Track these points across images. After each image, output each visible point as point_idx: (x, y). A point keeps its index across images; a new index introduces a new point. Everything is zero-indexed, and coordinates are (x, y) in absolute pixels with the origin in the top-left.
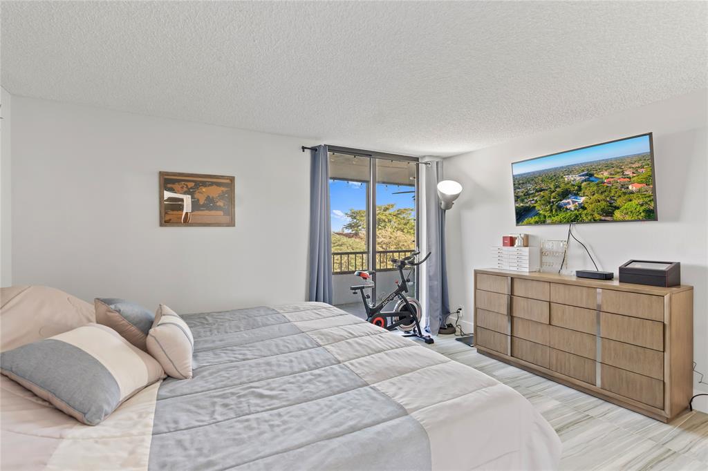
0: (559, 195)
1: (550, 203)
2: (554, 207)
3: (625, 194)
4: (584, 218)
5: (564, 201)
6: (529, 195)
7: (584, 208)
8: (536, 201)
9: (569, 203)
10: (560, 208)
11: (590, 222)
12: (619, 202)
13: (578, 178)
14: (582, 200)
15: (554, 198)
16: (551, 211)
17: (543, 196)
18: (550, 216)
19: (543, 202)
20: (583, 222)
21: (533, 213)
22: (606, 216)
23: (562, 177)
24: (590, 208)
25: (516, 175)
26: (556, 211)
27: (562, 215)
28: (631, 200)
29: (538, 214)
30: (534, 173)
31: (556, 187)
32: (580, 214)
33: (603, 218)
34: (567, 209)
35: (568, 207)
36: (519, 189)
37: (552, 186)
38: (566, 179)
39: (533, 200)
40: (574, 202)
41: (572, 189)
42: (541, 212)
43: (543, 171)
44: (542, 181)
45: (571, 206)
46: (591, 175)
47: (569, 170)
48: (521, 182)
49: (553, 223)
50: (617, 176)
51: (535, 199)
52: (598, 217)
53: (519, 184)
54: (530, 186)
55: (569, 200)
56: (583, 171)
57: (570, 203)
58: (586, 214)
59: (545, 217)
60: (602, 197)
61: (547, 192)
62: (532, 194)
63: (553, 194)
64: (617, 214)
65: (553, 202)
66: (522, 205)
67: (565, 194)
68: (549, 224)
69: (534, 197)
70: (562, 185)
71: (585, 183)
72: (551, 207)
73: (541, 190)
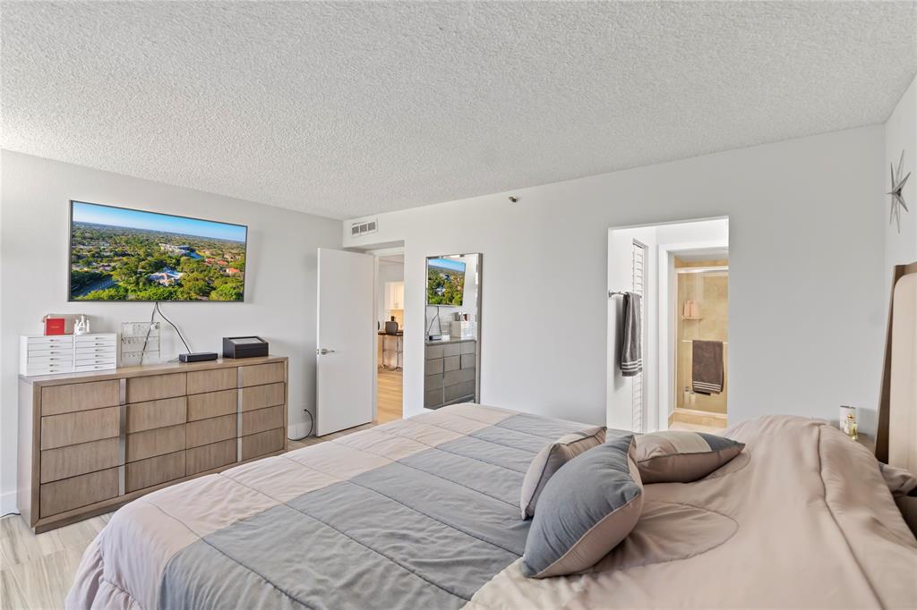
0: (150, 265)
1: (136, 273)
2: (142, 279)
3: (222, 276)
4: (180, 296)
5: (157, 274)
6: (102, 257)
7: (180, 285)
8: (114, 269)
9: (162, 277)
10: (150, 281)
11: (186, 300)
12: (216, 283)
13: (177, 251)
14: (179, 276)
15: (143, 268)
16: (137, 284)
17: (127, 264)
18: (135, 291)
19: (125, 271)
20: (177, 300)
21: (108, 283)
22: (203, 295)
23: (157, 244)
24: (187, 286)
25: (77, 223)
26: (144, 284)
27: (151, 291)
28: (226, 283)
29: (114, 286)
30: (114, 228)
31: (148, 256)
32: (175, 292)
33: (200, 298)
34: (159, 284)
35: (161, 282)
36: (84, 245)
37: (141, 252)
38: (162, 248)
39: (109, 266)
40: (169, 277)
41: (168, 262)
42: (121, 284)
43: (131, 229)
44: (127, 242)
45: (166, 282)
46: (193, 251)
47: (168, 238)
48: (87, 235)
49: (138, 300)
50: (218, 258)
51: (113, 264)
52: (194, 296)
53: (85, 238)
54: (104, 245)
55: (164, 274)
56: (184, 244)
57: (164, 278)
58: (182, 293)
59: (126, 290)
60: (201, 276)
61: (133, 258)
62: (108, 257)
63: (143, 263)
64: (213, 295)
65: (141, 273)
66: (86, 269)
67: (159, 266)
68: (131, 301)
69: (110, 261)
70: (156, 254)
71: (184, 258)
72: (138, 278)
73: (124, 254)
